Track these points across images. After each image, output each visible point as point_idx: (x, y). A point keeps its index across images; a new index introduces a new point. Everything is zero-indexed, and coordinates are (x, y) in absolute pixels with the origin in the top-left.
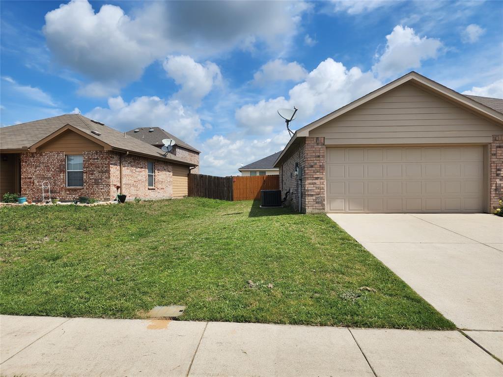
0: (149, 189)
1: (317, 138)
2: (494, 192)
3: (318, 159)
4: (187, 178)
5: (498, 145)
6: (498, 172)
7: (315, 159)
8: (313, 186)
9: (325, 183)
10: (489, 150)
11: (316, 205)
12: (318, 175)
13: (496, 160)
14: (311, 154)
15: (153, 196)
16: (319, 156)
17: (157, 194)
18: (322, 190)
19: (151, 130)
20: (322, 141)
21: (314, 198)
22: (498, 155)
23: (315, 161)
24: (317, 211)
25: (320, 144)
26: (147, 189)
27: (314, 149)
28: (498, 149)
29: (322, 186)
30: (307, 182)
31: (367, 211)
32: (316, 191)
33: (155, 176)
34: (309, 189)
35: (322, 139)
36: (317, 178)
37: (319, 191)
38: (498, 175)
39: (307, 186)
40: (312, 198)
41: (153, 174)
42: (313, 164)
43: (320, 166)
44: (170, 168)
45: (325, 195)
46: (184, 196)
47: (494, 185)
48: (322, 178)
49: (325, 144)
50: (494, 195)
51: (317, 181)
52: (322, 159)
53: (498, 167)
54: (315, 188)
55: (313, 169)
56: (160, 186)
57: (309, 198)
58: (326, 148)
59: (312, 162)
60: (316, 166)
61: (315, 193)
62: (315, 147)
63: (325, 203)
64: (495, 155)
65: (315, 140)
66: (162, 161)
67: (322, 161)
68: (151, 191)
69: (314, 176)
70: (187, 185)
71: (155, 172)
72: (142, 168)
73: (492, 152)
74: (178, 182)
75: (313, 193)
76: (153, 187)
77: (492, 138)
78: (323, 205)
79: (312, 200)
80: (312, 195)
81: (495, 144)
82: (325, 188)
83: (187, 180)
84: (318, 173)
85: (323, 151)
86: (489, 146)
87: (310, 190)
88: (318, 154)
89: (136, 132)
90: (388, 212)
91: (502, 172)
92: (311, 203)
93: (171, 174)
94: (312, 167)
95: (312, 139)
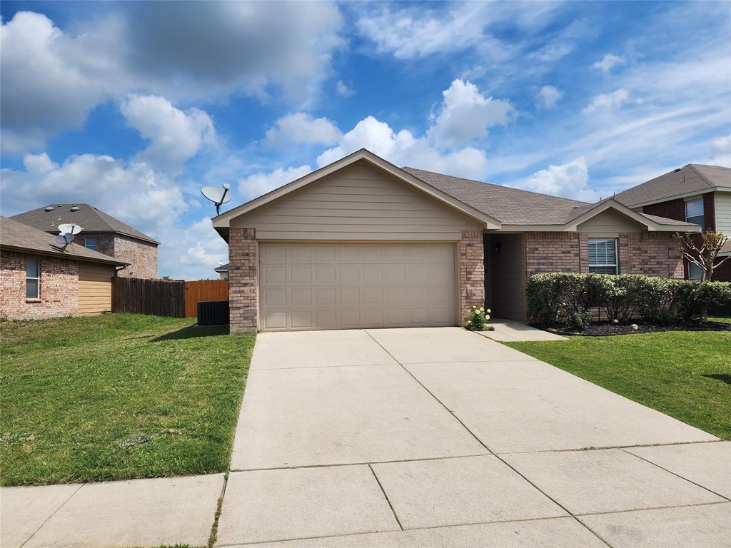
0: (27, 302)
1: (245, 230)
2: (465, 301)
3: (247, 258)
4: (110, 284)
5: (468, 242)
6: (469, 276)
7: (242, 258)
8: (239, 295)
9: (257, 291)
10: (459, 248)
11: (245, 321)
12: (247, 280)
13: (466, 261)
14: (237, 251)
15: (35, 312)
16: (248, 255)
17: (45, 310)
18: (252, 301)
19: (74, 208)
20: (253, 234)
21: (242, 311)
22: (468, 254)
23: (243, 262)
24: (245, 330)
25: (249, 238)
26: (23, 302)
27: (241, 245)
28: (468, 248)
29: (253, 295)
30: (232, 289)
31: (316, 328)
32: (245, 301)
33: (41, 281)
34: (234, 299)
35: (253, 231)
36: (245, 285)
37: (248, 301)
38: (468, 279)
39: (231, 295)
40: (238, 312)
41: (39, 278)
42: (239, 265)
43: (250, 267)
44: (74, 268)
45: (258, 308)
46: (104, 313)
47: (465, 292)
48: (252, 285)
49: (256, 238)
50: (465, 304)
51: (246, 289)
52: (252, 258)
53: (468, 270)
54: (242, 298)
55: (240, 271)
56: (51, 297)
57: (235, 312)
58: (259, 243)
59: (239, 261)
60: (244, 268)
61: (242, 305)
62: (243, 241)
63: (258, 318)
64: (464, 254)
65: (242, 232)
66: (57, 259)
67: (253, 261)
68: (31, 305)
69: (242, 282)
70: (110, 295)
71: (41, 275)
72: (12, 269)
73: (462, 251)
74: (91, 290)
75: (239, 305)
76: (38, 299)
77: (461, 234)
78: (254, 321)
79: (239, 315)
80: (238, 308)
81: (465, 242)
82: (258, 298)
83: (110, 287)
84: (247, 278)
85: (254, 247)
86: (458, 244)
87: (236, 301)
88: (247, 251)
89: (47, 211)
90: (342, 327)
91: (473, 276)
92: (238, 319)
93: (76, 278)
94: (238, 268)
95: (238, 231)
